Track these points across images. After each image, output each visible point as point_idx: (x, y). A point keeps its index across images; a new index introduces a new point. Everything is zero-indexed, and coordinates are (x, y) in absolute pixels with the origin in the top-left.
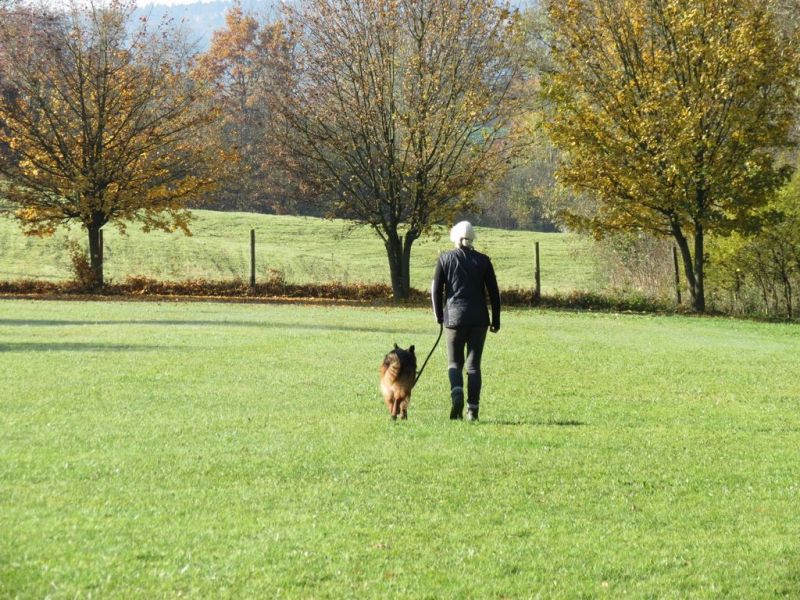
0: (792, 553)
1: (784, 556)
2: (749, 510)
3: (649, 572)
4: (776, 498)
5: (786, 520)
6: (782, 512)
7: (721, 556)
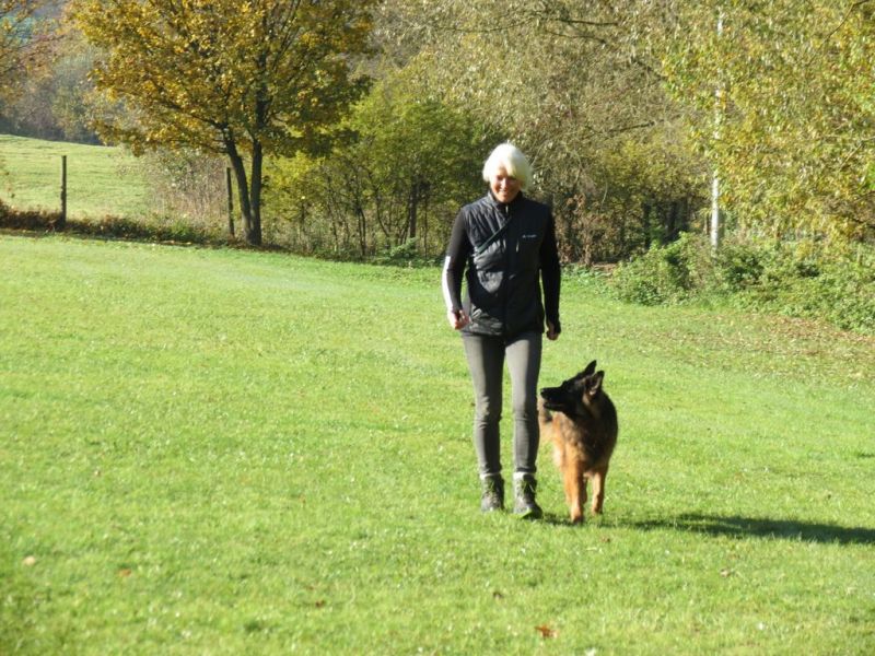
0: (267, 532)
1: (254, 534)
2: (232, 479)
3: (85, 548)
4: (269, 466)
5: (271, 494)
6: (270, 483)
7: (180, 531)
